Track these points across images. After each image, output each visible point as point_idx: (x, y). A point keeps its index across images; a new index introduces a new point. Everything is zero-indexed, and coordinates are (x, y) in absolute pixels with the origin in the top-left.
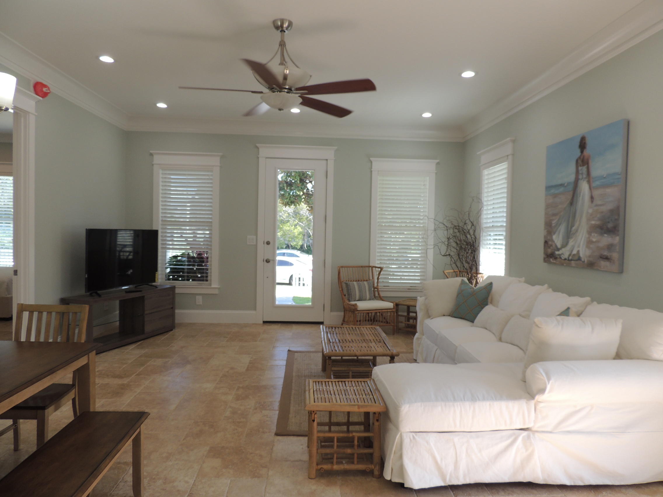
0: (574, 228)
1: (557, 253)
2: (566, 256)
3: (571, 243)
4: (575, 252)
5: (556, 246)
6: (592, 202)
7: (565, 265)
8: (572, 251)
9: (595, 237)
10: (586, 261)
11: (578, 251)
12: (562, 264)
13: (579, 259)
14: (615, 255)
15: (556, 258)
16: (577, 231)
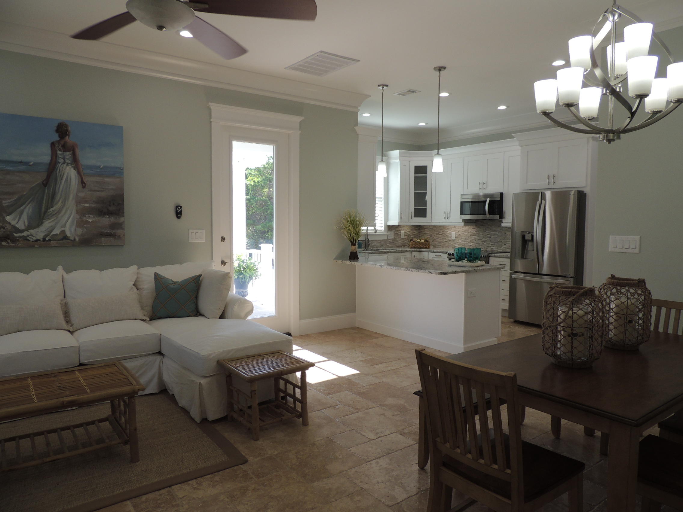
0: (51, 209)
1: (15, 235)
2: (40, 236)
3: (47, 224)
4: (57, 231)
5: (14, 227)
6: (84, 187)
7: (36, 246)
8: (51, 231)
9: (90, 219)
10: (77, 239)
11: (63, 232)
12: (33, 246)
13: (66, 238)
14: (119, 232)
15: (14, 240)
16: (59, 212)
